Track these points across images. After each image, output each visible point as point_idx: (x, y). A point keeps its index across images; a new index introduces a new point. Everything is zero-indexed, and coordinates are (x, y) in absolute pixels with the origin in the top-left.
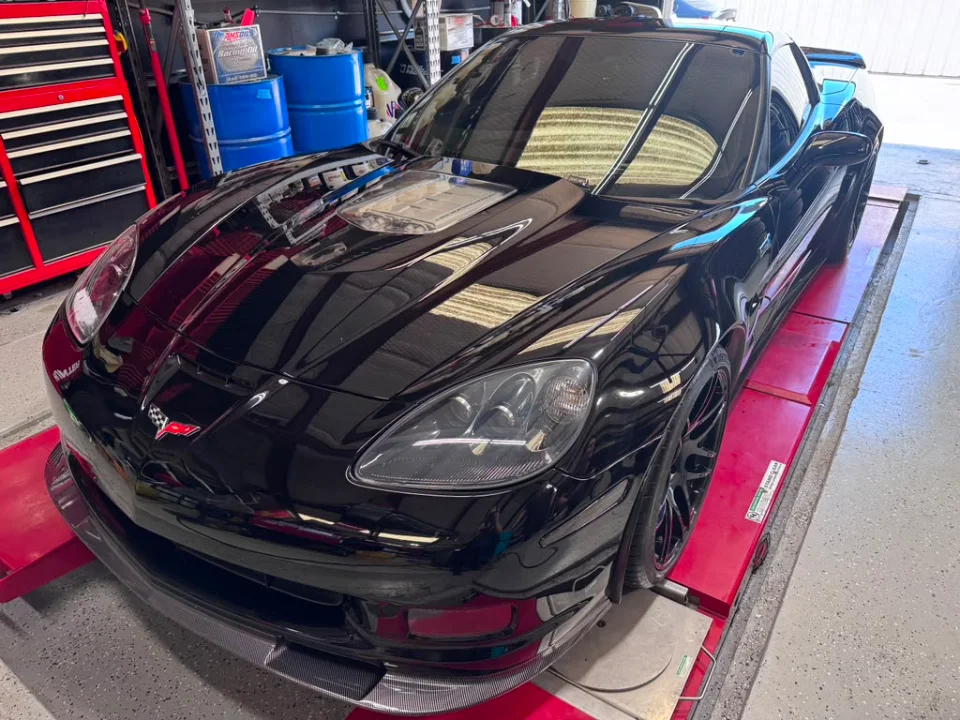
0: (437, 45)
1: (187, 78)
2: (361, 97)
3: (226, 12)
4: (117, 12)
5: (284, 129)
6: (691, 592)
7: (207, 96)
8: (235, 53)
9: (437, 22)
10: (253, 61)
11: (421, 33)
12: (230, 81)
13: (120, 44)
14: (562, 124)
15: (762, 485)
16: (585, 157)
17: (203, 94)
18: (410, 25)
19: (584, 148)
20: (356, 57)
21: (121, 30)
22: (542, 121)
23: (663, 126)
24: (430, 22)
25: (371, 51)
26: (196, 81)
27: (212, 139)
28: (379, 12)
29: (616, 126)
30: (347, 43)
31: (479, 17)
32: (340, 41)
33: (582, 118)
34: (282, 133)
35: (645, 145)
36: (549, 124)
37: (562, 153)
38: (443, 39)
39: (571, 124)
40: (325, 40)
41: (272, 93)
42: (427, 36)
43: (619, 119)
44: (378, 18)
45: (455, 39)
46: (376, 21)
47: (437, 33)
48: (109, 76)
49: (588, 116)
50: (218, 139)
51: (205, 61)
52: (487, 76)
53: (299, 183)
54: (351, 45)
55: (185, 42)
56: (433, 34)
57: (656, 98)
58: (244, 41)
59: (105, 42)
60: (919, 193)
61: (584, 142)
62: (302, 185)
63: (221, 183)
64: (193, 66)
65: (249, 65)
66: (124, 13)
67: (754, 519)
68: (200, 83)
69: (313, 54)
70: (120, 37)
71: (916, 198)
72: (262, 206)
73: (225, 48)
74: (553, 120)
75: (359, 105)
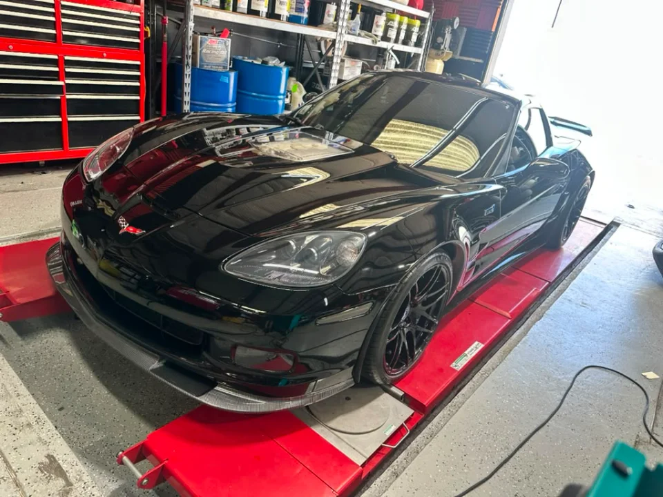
0: (337, 75)
1: (181, 61)
2: (283, 95)
3: (213, 28)
4: (149, 16)
5: (232, 103)
6: (406, 395)
7: (190, 73)
8: (213, 52)
9: (339, 61)
10: (223, 59)
11: (329, 66)
12: (205, 67)
13: (146, 33)
14: (401, 132)
15: (466, 352)
16: (409, 150)
17: (188, 71)
18: (322, 60)
19: (410, 145)
20: (285, 71)
21: (149, 25)
22: (389, 128)
23: (458, 141)
24: (335, 60)
25: (296, 70)
26: (186, 63)
27: (187, 98)
28: (306, 48)
29: (431, 137)
30: (281, 61)
31: (366, 63)
32: (277, 59)
33: (413, 129)
34: (230, 105)
35: (445, 149)
36: (392, 131)
37: (396, 146)
38: (341, 72)
39: (405, 132)
40: (269, 57)
41: (229, 80)
42: (332, 68)
43: (434, 133)
44: (304, 52)
45: (349, 73)
46: (303, 53)
47: (338, 68)
48: (135, 50)
49: (417, 129)
50: (191, 99)
51: (194, 53)
52: (361, 93)
53: (233, 130)
54: (284, 63)
55: (185, 39)
56: (335, 67)
57: (458, 126)
58: (219, 46)
59: (138, 30)
60: (620, 222)
61: (410, 143)
62: (235, 132)
63: (185, 118)
64: (186, 54)
65: (220, 61)
66: (153, 16)
67: (456, 368)
68: (188, 64)
69: (260, 63)
70: (148, 29)
71: (618, 225)
72: (207, 137)
73: (208, 48)
74: (396, 129)
75: (280, 99)
